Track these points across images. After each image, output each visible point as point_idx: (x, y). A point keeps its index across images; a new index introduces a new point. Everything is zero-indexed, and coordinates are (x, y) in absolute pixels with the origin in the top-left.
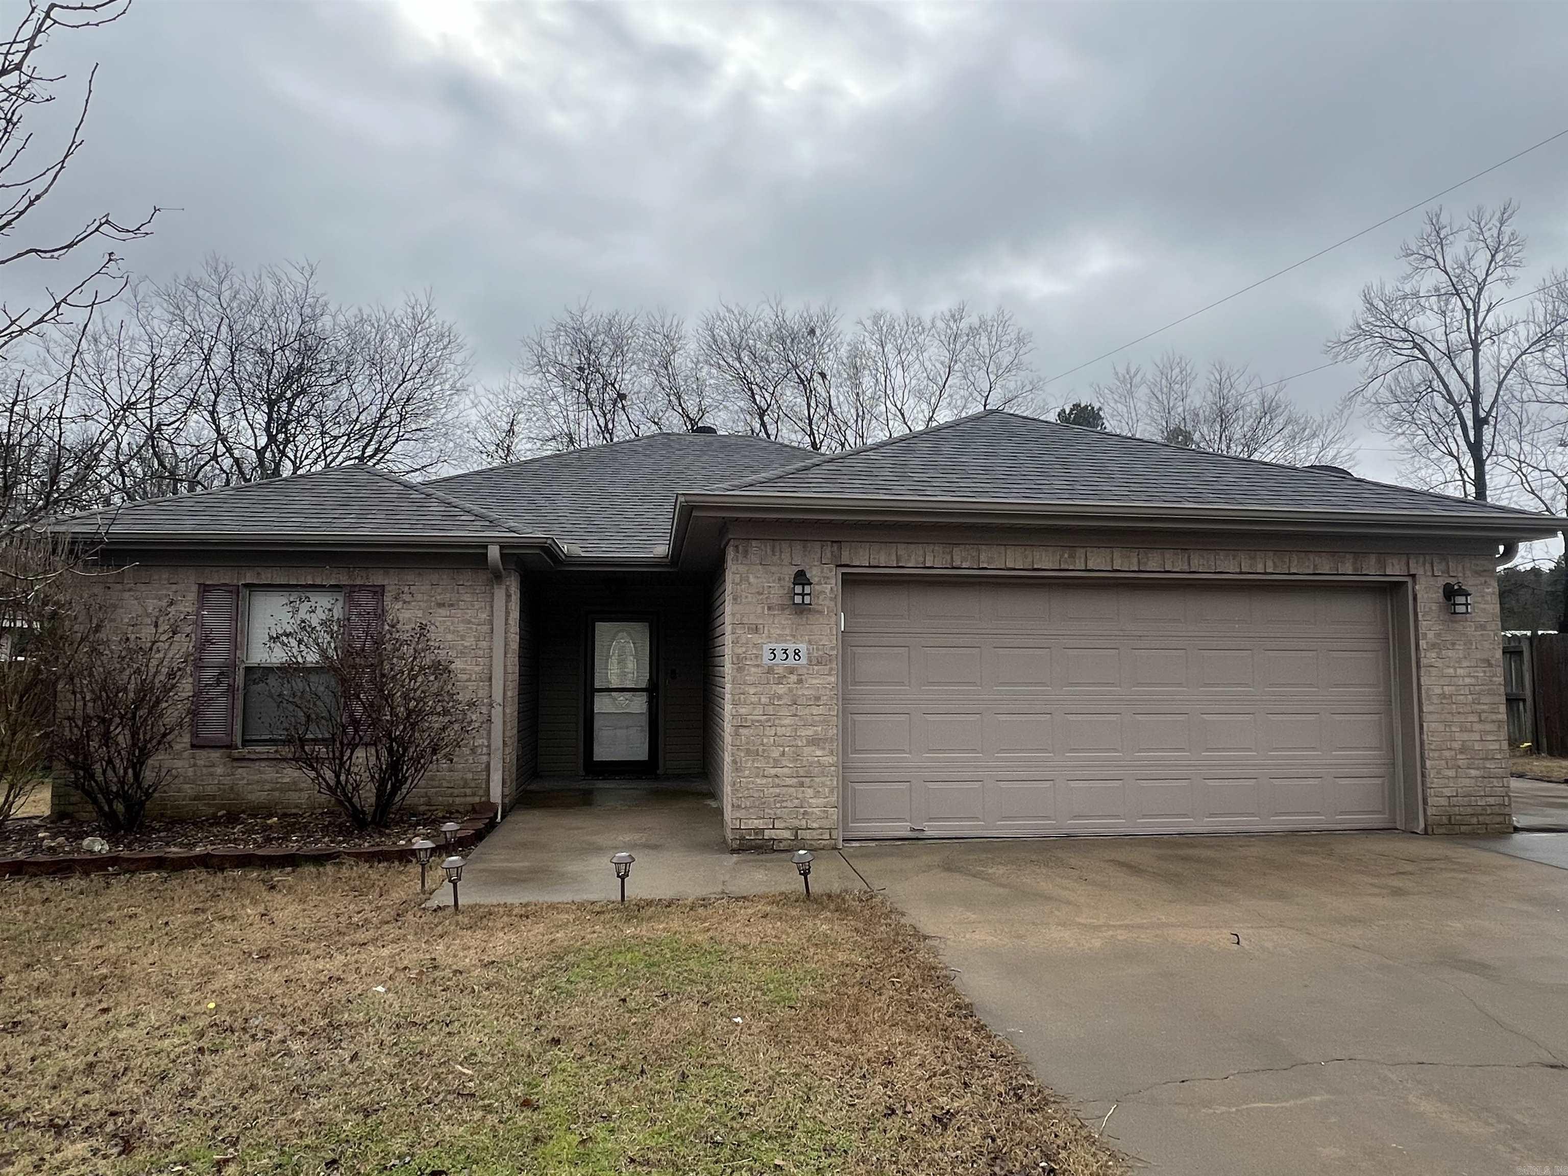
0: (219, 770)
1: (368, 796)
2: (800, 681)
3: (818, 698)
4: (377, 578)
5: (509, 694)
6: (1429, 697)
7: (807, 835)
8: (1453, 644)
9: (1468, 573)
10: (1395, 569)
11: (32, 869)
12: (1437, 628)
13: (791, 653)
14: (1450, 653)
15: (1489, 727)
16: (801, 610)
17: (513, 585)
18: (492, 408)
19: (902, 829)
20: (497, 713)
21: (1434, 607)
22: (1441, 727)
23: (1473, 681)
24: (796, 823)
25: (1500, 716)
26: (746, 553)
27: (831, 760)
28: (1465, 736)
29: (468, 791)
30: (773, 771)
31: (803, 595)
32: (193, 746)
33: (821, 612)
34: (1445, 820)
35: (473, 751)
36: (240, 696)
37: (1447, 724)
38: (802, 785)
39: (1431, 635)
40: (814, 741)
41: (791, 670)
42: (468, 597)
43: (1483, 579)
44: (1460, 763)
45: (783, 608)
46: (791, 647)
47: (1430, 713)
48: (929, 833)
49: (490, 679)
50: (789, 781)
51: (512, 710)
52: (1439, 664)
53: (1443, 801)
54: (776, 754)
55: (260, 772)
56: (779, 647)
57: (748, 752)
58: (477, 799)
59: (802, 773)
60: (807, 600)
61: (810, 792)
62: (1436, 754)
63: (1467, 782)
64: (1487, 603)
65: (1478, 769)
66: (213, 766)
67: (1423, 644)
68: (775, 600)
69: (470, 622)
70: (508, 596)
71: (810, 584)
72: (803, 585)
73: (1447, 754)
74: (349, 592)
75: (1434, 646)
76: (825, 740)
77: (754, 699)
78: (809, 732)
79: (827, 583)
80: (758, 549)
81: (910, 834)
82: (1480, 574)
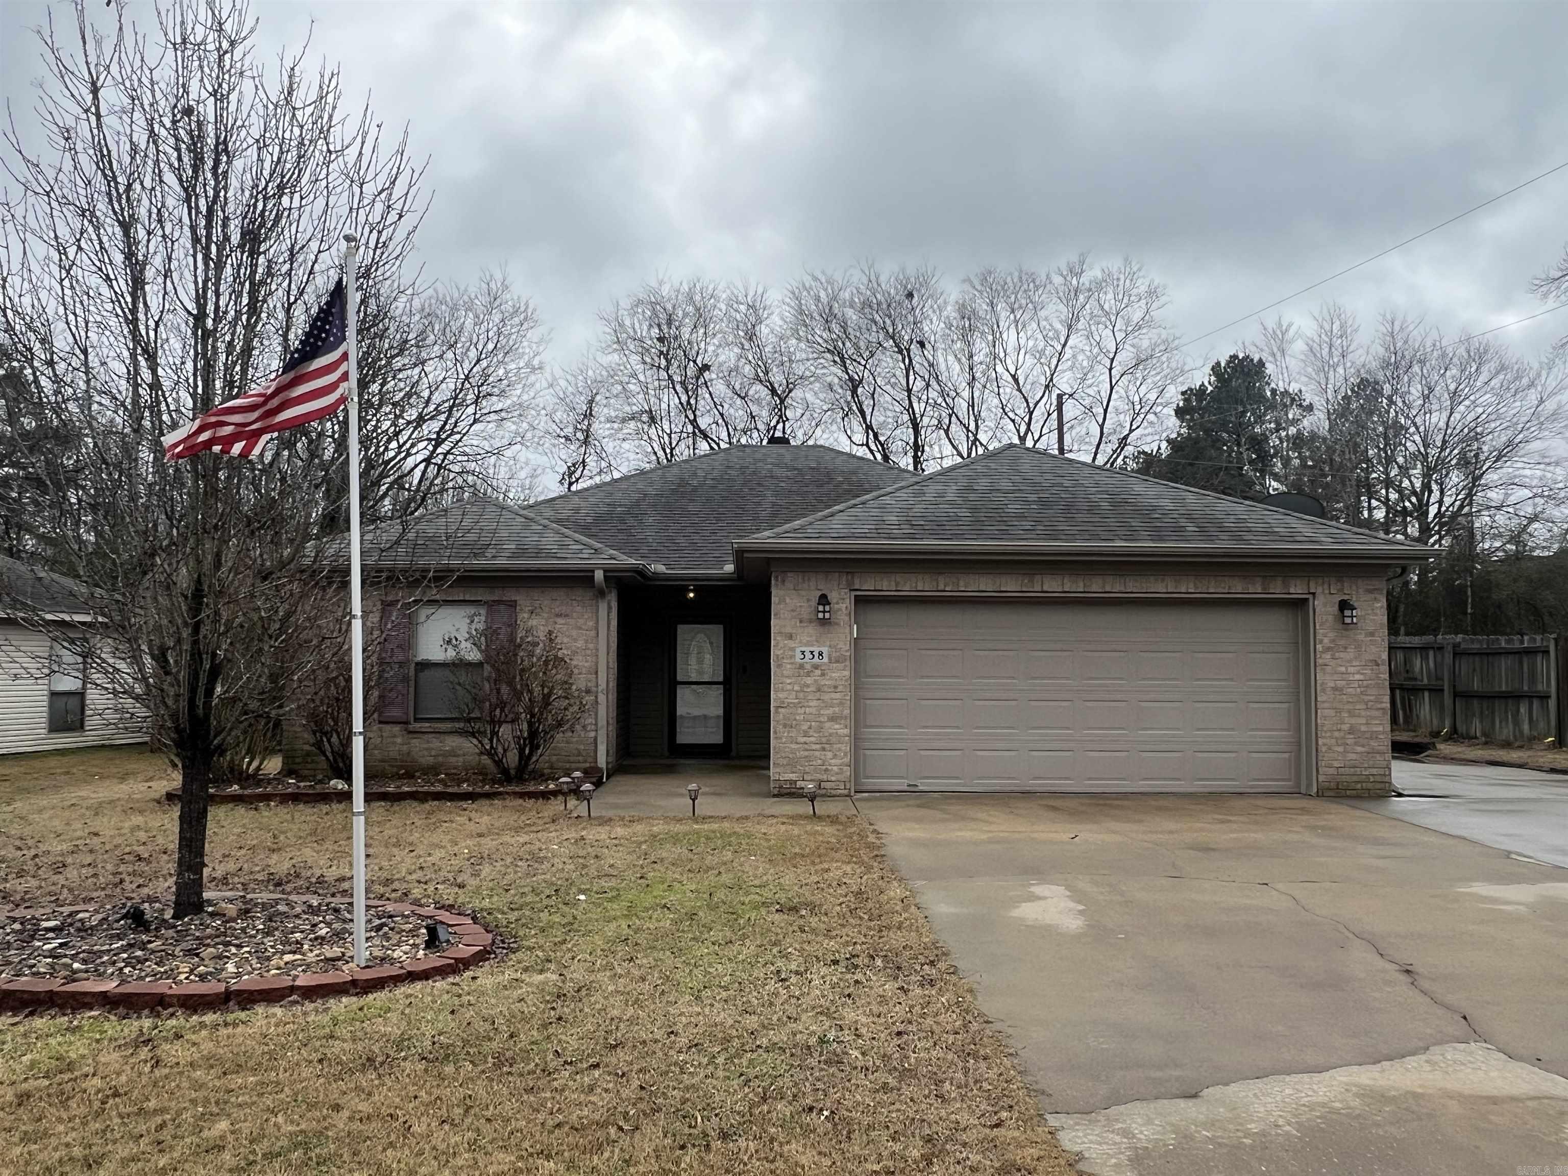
0: (399, 740)
1: (512, 759)
2: (823, 675)
3: (836, 687)
4: (511, 595)
5: (611, 684)
6: (1324, 690)
7: (828, 785)
8: (1346, 648)
10: (1297, 589)
11: (306, 799)
12: (1332, 635)
13: (816, 655)
14: (1342, 655)
15: (1375, 714)
16: (824, 622)
17: (613, 599)
18: (570, 389)
19: (902, 784)
20: (602, 698)
21: (1330, 618)
22: (1332, 713)
23: (1361, 677)
24: (821, 777)
25: (1384, 705)
26: (783, 581)
27: (846, 731)
28: (1353, 721)
29: (581, 758)
30: (803, 739)
31: (824, 612)
32: (380, 722)
33: (838, 624)
34: (1333, 785)
35: (584, 727)
36: (412, 683)
37: (1338, 711)
38: (824, 749)
39: (1326, 640)
40: (832, 719)
41: (816, 667)
42: (579, 609)
43: (1373, 596)
44: (1349, 742)
45: (810, 621)
46: (817, 650)
47: (1324, 701)
48: (921, 788)
49: (596, 673)
50: (815, 747)
51: (613, 697)
52: (1333, 663)
53: (1332, 771)
55: (428, 742)
56: (807, 650)
57: (785, 726)
58: (588, 765)
59: (824, 741)
60: (827, 615)
61: (829, 755)
62: (1329, 734)
63: (1354, 756)
64: (1376, 615)
65: (1363, 746)
66: (395, 736)
67: (1319, 647)
68: (805, 616)
69: (580, 628)
70: (610, 608)
71: (829, 604)
72: (824, 605)
73: (1336, 734)
74: (490, 605)
75: (1328, 649)
76: (841, 718)
77: (789, 687)
78: (830, 711)
79: (843, 603)
80: (792, 578)
81: (906, 788)
82: (1370, 591)
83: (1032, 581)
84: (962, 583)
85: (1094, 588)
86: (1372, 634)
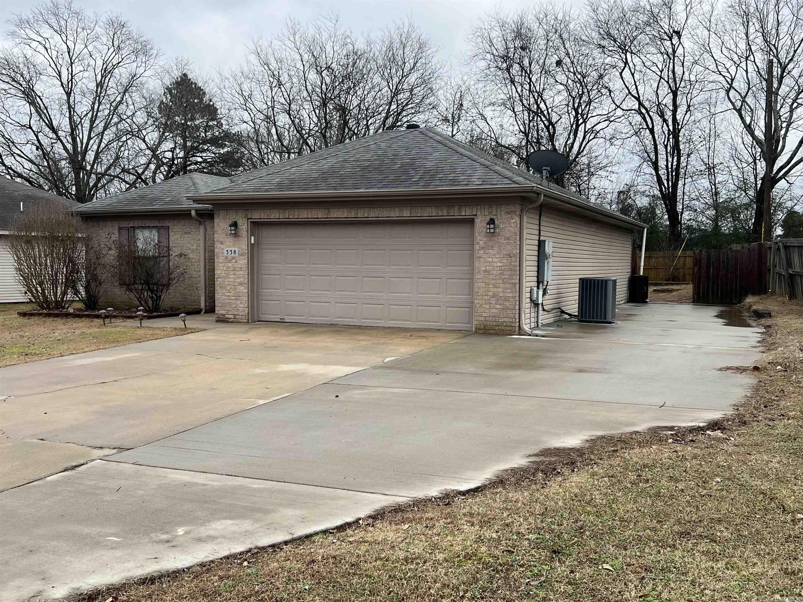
2: (236, 262)
3: (241, 268)
4: (167, 223)
6: (478, 272)
7: (238, 317)
8: (492, 247)
9: (503, 213)
10: (467, 213)
12: (485, 239)
13: (233, 252)
14: (490, 251)
15: (507, 286)
16: (235, 235)
19: (277, 318)
20: (202, 274)
21: (483, 229)
22: (483, 285)
23: (501, 265)
24: (235, 313)
26: (219, 215)
27: (246, 291)
28: (495, 290)
30: (228, 294)
32: (120, 284)
33: (242, 236)
34: (482, 327)
37: (487, 284)
38: (236, 299)
39: (481, 243)
40: (240, 284)
41: (233, 258)
42: (193, 230)
43: (510, 216)
44: (492, 302)
45: (230, 235)
46: (233, 249)
47: (479, 279)
48: (286, 320)
50: (233, 298)
52: (485, 256)
53: (482, 319)
54: (228, 288)
56: (229, 249)
57: (221, 287)
59: (236, 295)
61: (239, 302)
62: (481, 297)
63: (495, 311)
64: (511, 227)
65: (500, 305)
66: (125, 291)
69: (194, 240)
70: (206, 229)
73: (486, 297)
74: (158, 228)
75: (483, 248)
76: (244, 284)
77: (222, 268)
78: (238, 280)
79: (244, 226)
80: (222, 213)
81: (280, 320)
82: (509, 213)
83: (329, 212)
84: (296, 214)
85: (359, 215)
86: (508, 239)
